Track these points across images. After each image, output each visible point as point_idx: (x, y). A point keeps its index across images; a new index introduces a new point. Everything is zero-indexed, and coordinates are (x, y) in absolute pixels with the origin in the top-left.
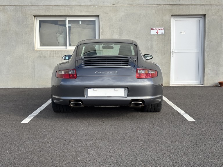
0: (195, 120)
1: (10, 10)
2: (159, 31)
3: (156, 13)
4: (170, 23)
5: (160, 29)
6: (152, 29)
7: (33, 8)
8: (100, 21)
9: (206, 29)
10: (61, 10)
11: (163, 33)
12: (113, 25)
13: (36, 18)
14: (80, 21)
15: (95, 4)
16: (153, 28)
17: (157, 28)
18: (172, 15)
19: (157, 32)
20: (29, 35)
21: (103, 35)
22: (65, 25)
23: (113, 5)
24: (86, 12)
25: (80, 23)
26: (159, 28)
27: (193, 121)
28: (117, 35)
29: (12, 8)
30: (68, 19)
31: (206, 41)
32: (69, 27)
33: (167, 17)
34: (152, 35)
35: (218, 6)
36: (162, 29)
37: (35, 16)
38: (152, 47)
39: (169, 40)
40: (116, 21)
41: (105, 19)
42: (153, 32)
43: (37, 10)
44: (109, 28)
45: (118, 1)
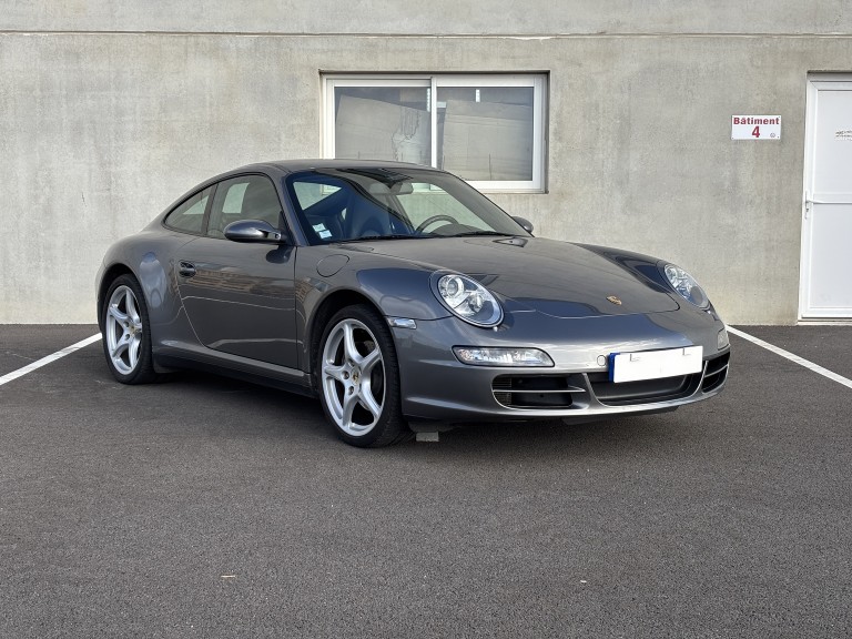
1: (238, 50)
2: (762, 126)
3: (753, 66)
4: (803, 98)
5: (765, 121)
6: (737, 121)
7: (317, 44)
8: (552, 92)
10: (415, 51)
11: (778, 136)
12: (597, 106)
13: (325, 80)
14: (478, 91)
15: (536, 32)
16: (741, 117)
17: (756, 117)
18: (809, 72)
19: (757, 133)
20: (300, 141)
21: (560, 139)
22: (422, 105)
23: (602, 33)
24: (503, 58)
25: (478, 99)
26: (763, 118)
28: (610, 142)
29: (244, 42)
30: (437, 83)
32: (441, 112)
33: (793, 79)
34: (737, 142)
36: (772, 122)
37: (321, 73)
38: (735, 183)
39: (795, 160)
40: (609, 91)
41: (570, 85)
42: (742, 132)
43: (333, 51)
44: (584, 116)
45: (618, 22)
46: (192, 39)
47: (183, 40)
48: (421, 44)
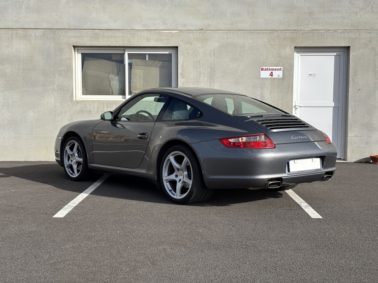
0: (321, 217)
1: (36, 36)
2: (274, 72)
3: (269, 44)
4: (292, 59)
5: (275, 70)
6: (262, 69)
7: (72, 33)
8: (179, 56)
9: (350, 69)
10: (116, 37)
11: (281, 76)
12: (200, 63)
13: (76, 50)
14: (147, 56)
15: (172, 28)
16: (264, 68)
17: (271, 68)
18: (295, 47)
19: (271, 75)
20: (64, 77)
21: (183, 77)
22: (122, 62)
23: (201, 30)
24: (157, 40)
25: (147, 59)
26: (274, 68)
27: (319, 219)
28: (206, 79)
29: (38, 33)
30: (128, 51)
31: (350, 89)
32: (130, 65)
33: (289, 50)
34: (263, 79)
35: (370, 33)
36: (278, 70)
37: (74, 47)
38: (262, 97)
39: (289, 87)
40: (205, 56)
41: (188, 53)
42: (265, 74)
43: (79, 37)
44: (194, 67)
45: (208, 25)
46: (15, 32)
47: (11, 32)
48: (119, 34)
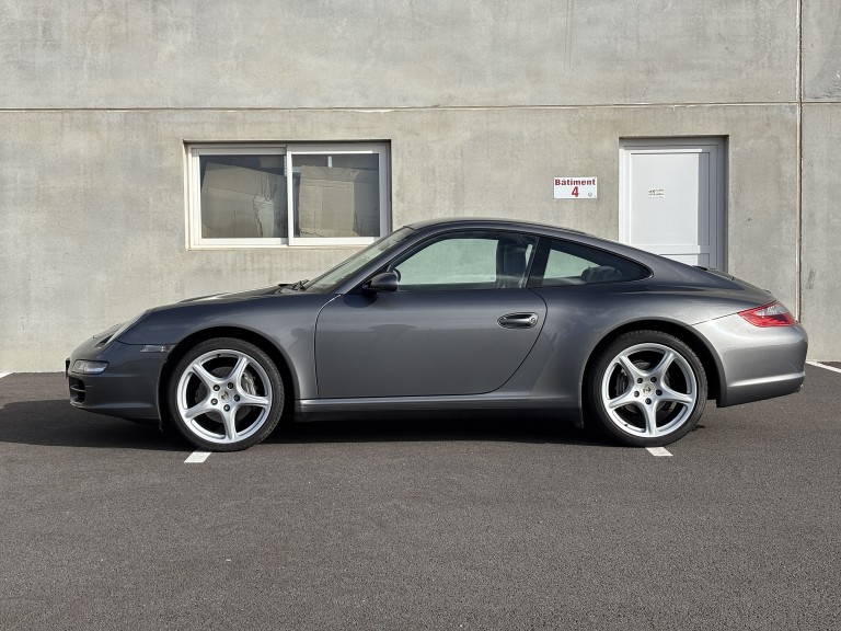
1: (109, 123)
2: (580, 187)
3: (570, 133)
4: (616, 161)
5: (583, 182)
6: (558, 182)
7: (181, 117)
8: (393, 158)
9: (729, 179)
10: (270, 123)
11: (595, 195)
12: (434, 171)
13: (190, 150)
14: (330, 158)
15: (378, 105)
16: (561, 179)
17: (575, 179)
18: (621, 139)
19: (576, 193)
20: (167, 204)
21: (403, 200)
22: (281, 171)
23: (436, 107)
24: (349, 128)
25: (330, 165)
26: (581, 179)
28: (447, 202)
29: (115, 117)
30: (292, 151)
31: (730, 219)
32: (296, 177)
33: (608, 144)
34: (559, 201)
35: (766, 108)
36: (589, 183)
37: (186, 143)
39: (611, 216)
40: (444, 158)
41: (410, 152)
42: (562, 192)
43: (196, 124)
44: (423, 180)
45: (450, 96)
46: (67, 115)
47: (59, 116)
48: (275, 117)
